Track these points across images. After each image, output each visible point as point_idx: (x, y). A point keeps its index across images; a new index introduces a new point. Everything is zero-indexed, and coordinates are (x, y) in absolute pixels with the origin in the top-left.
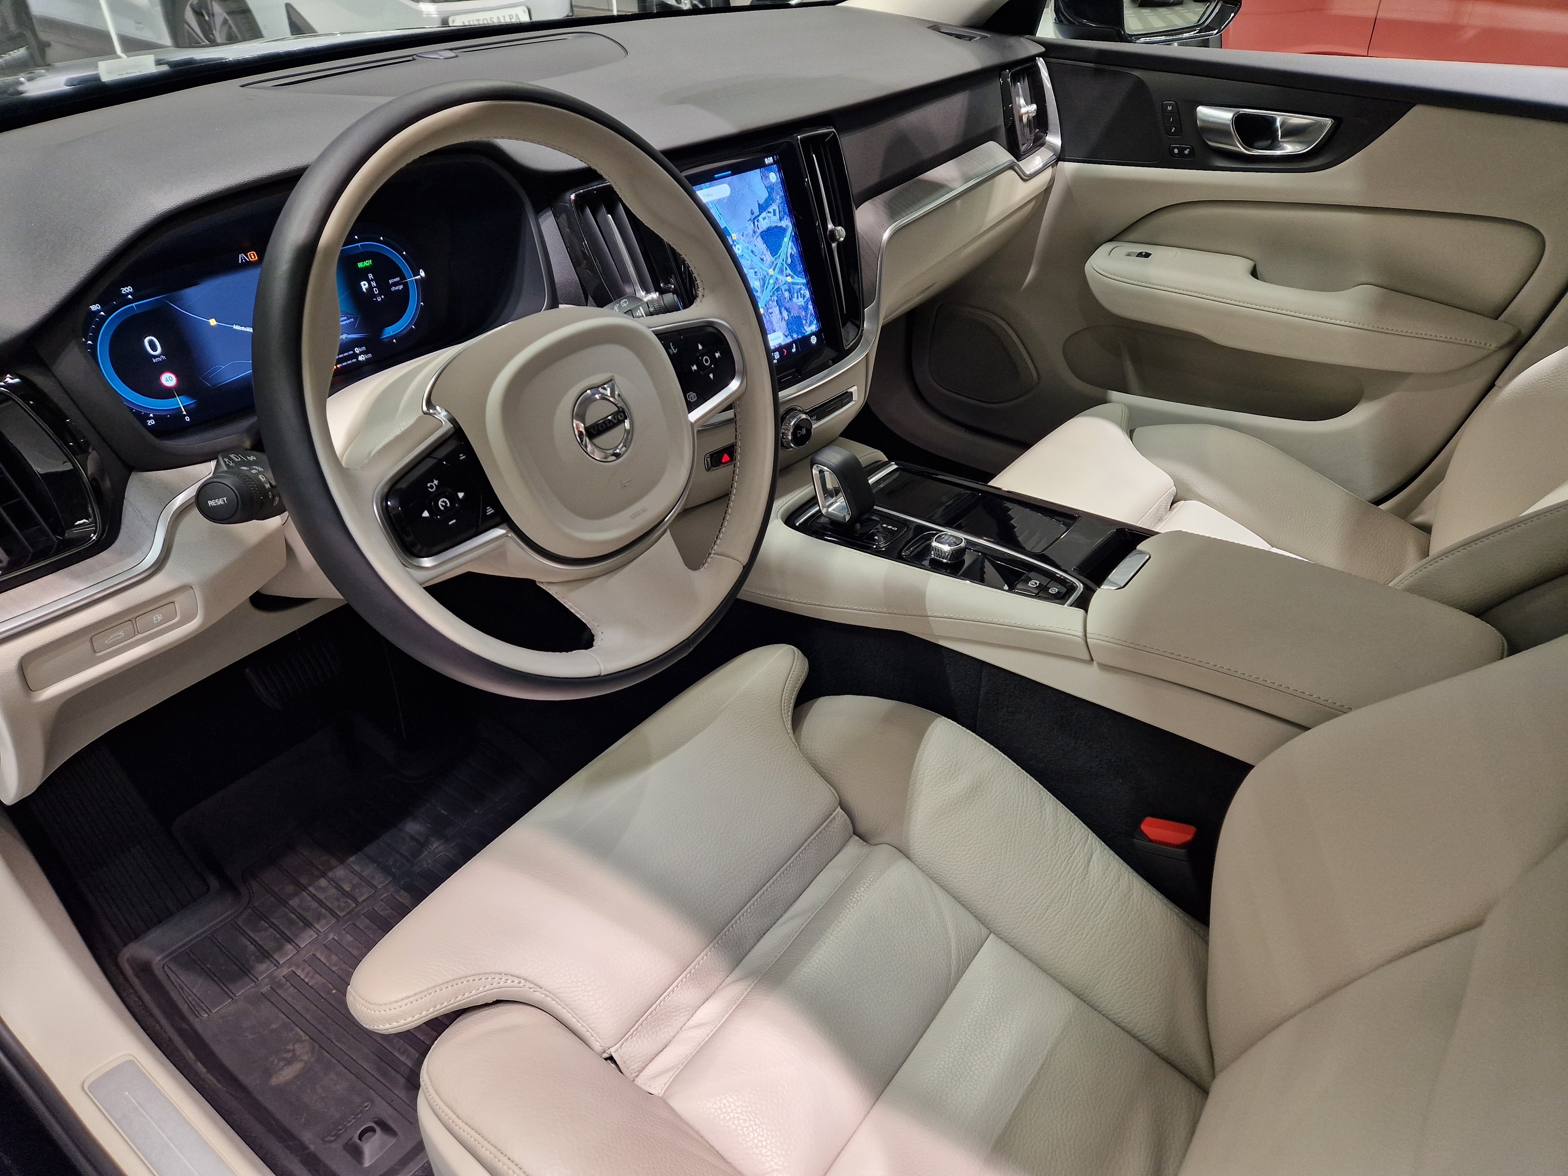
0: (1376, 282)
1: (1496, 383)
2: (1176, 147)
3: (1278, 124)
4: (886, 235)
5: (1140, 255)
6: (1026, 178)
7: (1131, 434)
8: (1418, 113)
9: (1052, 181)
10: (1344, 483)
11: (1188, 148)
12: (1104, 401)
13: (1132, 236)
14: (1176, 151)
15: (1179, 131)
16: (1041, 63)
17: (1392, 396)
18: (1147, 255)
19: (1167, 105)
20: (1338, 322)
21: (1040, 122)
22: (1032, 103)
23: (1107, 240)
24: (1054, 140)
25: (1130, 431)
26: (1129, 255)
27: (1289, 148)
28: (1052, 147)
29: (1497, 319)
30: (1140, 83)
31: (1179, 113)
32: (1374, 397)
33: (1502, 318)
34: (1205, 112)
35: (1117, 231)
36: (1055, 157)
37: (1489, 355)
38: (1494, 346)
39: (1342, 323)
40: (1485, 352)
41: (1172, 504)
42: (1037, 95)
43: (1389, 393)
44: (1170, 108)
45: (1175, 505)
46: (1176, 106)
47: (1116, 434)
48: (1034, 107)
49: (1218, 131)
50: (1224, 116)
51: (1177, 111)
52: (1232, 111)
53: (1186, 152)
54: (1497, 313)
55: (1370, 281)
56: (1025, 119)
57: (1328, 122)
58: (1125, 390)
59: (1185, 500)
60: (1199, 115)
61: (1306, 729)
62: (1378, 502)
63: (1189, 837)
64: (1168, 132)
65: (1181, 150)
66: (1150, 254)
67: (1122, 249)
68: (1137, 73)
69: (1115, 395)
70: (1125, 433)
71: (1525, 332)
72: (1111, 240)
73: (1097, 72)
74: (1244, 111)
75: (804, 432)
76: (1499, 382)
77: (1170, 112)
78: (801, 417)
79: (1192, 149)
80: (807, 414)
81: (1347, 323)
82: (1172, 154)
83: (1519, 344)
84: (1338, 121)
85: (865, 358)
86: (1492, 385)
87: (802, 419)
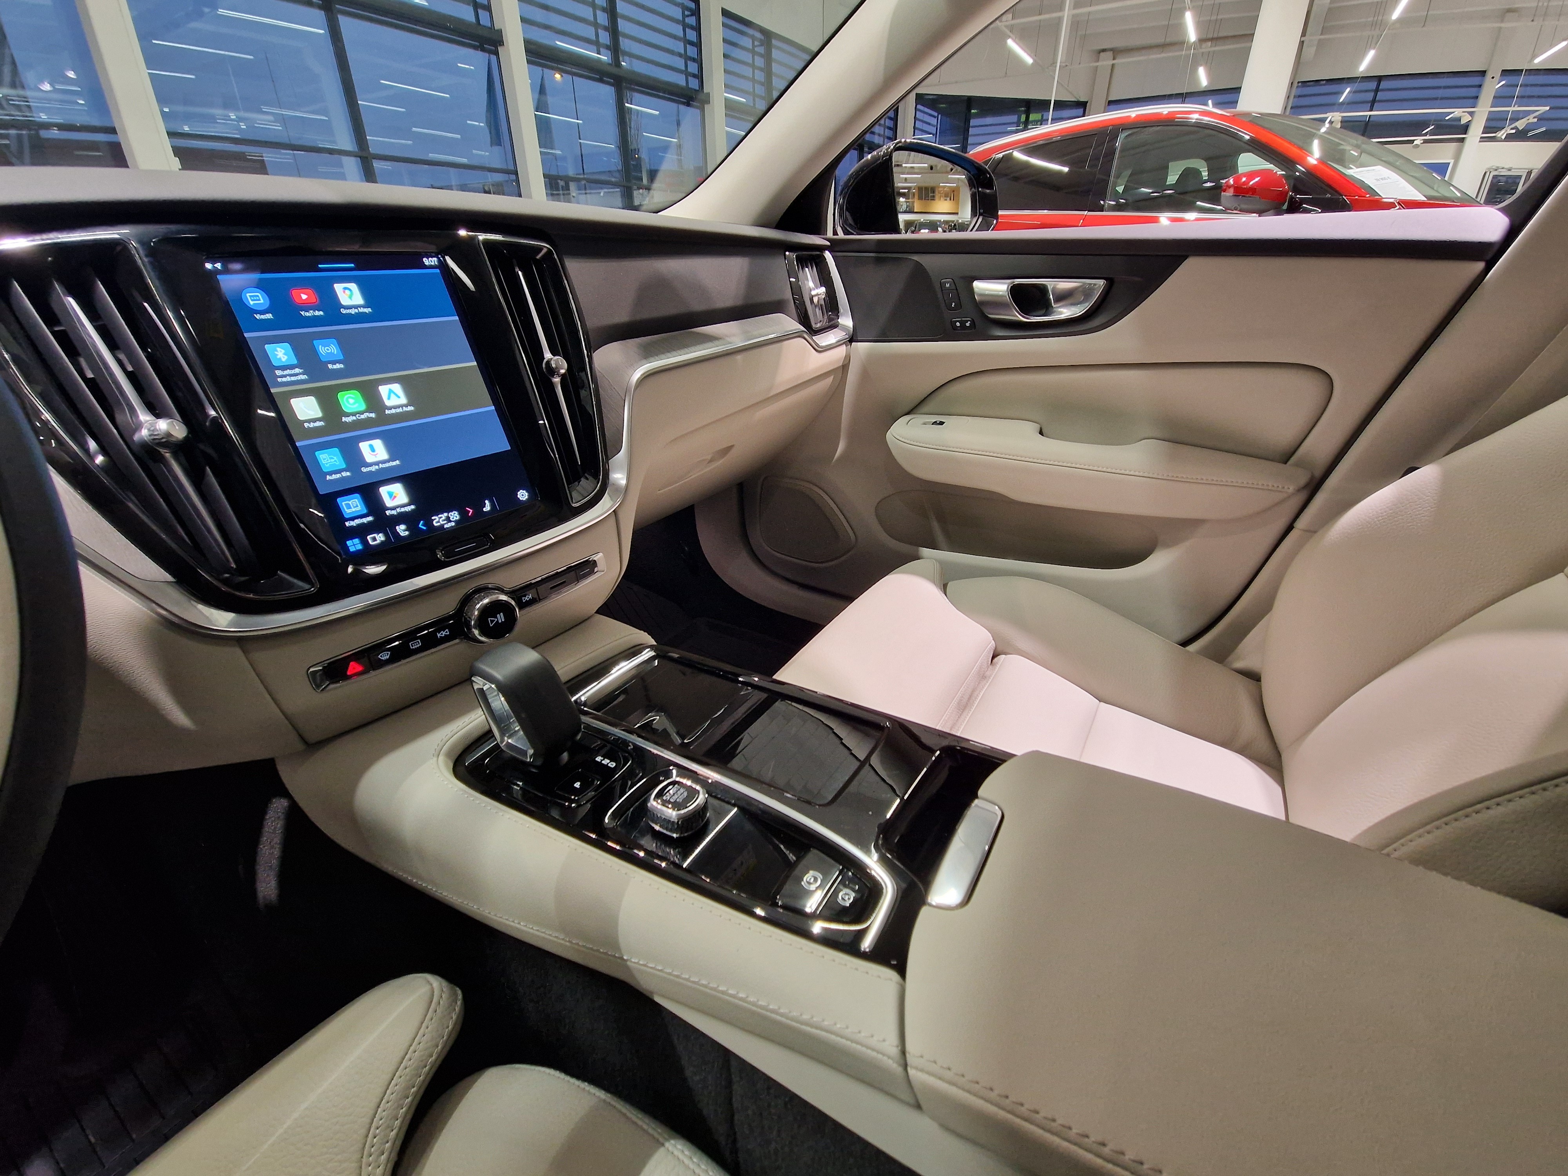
0: (1159, 436)
1: (1295, 525)
2: (958, 321)
3: (1050, 290)
4: (637, 375)
5: (935, 423)
6: (819, 350)
7: (944, 588)
8: (1192, 266)
9: (848, 358)
10: (1152, 626)
11: (969, 321)
12: (917, 557)
13: (925, 408)
14: (958, 324)
15: (959, 306)
16: (828, 255)
17: (1188, 543)
18: (942, 423)
19: (945, 283)
20: (1131, 473)
21: (831, 305)
22: (821, 286)
23: (903, 414)
24: (847, 321)
25: (944, 585)
26: (925, 424)
27: (1064, 312)
28: (844, 328)
29: (1286, 463)
30: (918, 265)
31: (957, 289)
32: (1167, 545)
33: (1290, 462)
34: (981, 286)
35: (913, 405)
36: (848, 337)
37: (1289, 497)
38: (1292, 489)
39: (1137, 473)
40: (1285, 495)
41: (993, 658)
42: (825, 279)
43: (1186, 541)
44: (948, 285)
45: (996, 659)
46: (954, 283)
47: (932, 590)
48: (823, 289)
49: (995, 302)
50: (999, 288)
51: (954, 288)
52: (1005, 283)
53: (968, 324)
54: (1286, 457)
55: (1153, 435)
56: (815, 300)
57: (1101, 283)
58: (934, 547)
59: (1005, 654)
60: (976, 290)
62: (1185, 643)
64: (949, 308)
65: (963, 323)
66: (944, 423)
67: (917, 420)
68: (916, 257)
69: (925, 551)
70: (940, 590)
71: (1318, 473)
72: (908, 413)
73: (879, 261)
74: (1018, 281)
75: (501, 618)
76: (1301, 524)
77: (948, 289)
78: (486, 601)
79: (973, 322)
80: (512, 593)
81: (1141, 474)
82: (955, 328)
83: (1314, 487)
84: (1110, 282)
85: (613, 518)
86: (1290, 528)
87: (488, 604)
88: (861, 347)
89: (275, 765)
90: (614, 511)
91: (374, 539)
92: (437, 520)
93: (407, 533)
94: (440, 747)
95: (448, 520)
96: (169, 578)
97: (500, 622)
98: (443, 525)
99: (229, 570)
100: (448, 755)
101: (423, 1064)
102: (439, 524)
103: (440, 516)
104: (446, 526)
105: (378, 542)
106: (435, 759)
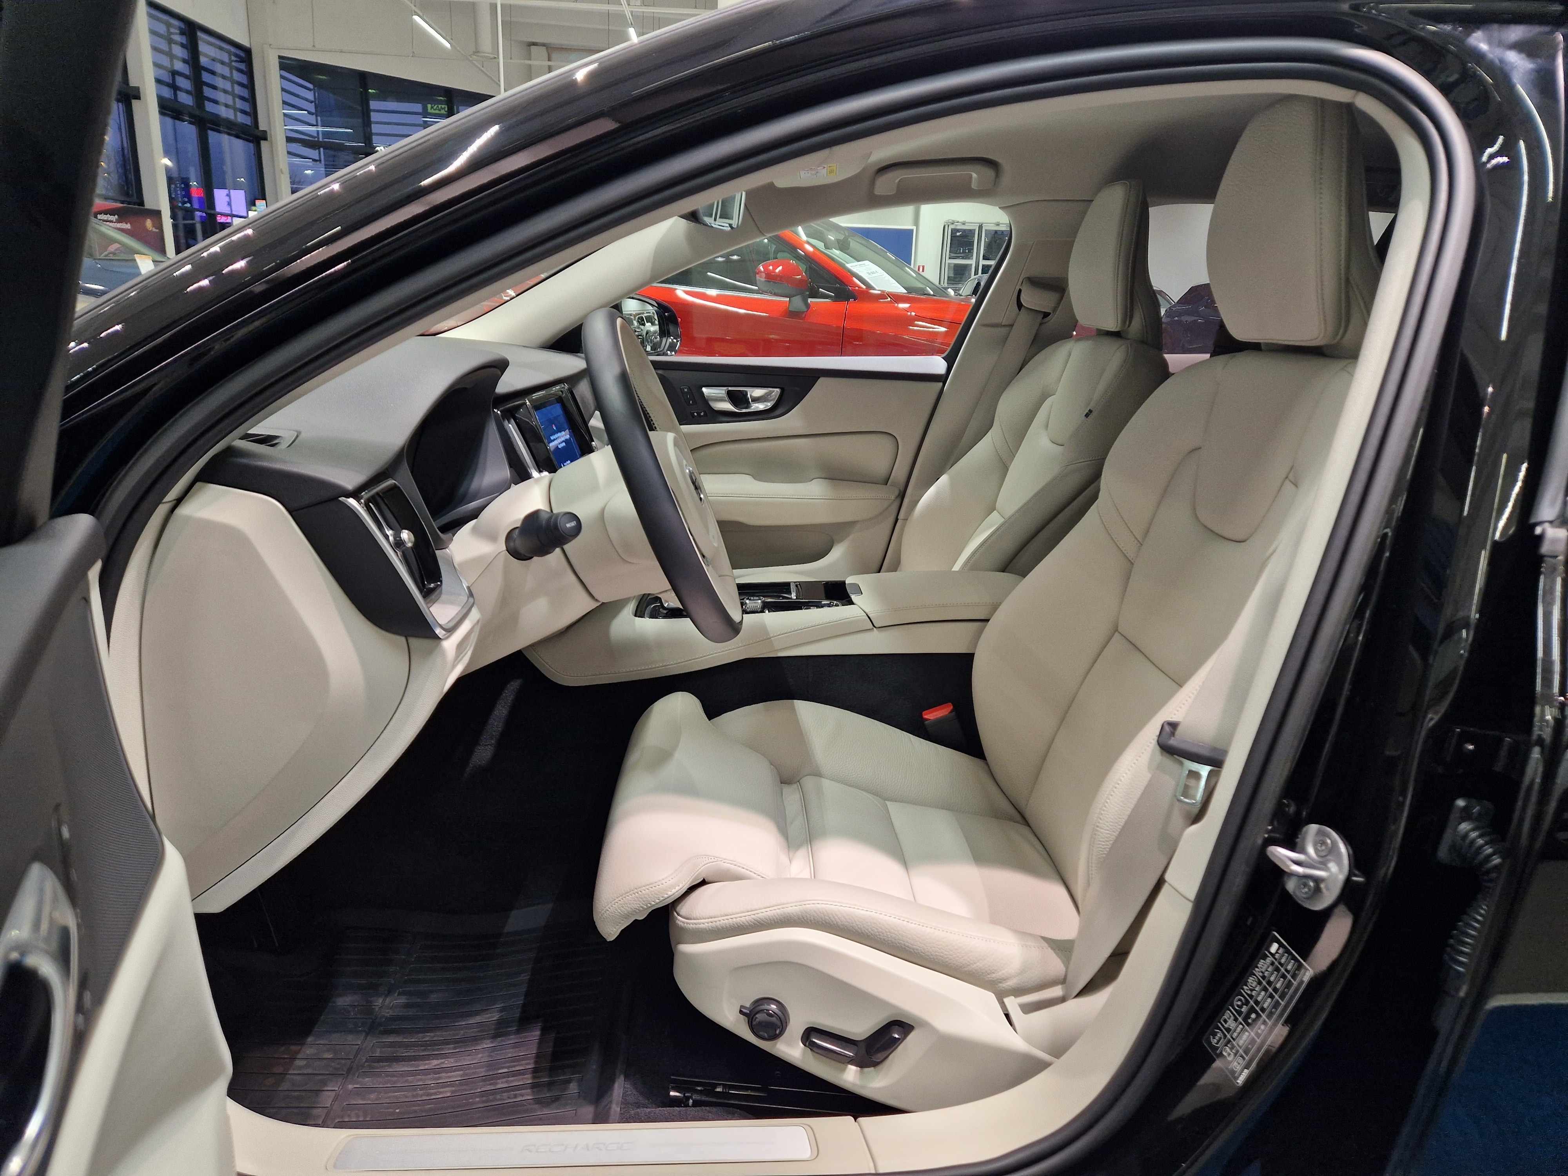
0: (823, 477)
2: (695, 412)
3: (749, 396)
8: (822, 381)
11: (702, 412)
14: (695, 414)
15: (695, 402)
17: (851, 537)
19: (683, 388)
20: (816, 497)
27: (761, 406)
29: (887, 484)
31: (692, 393)
32: (842, 538)
33: (889, 483)
34: (707, 391)
37: (892, 503)
38: (893, 498)
39: (819, 497)
40: (891, 501)
43: (849, 536)
44: (686, 390)
46: (689, 388)
49: (717, 401)
50: (719, 392)
51: (690, 392)
52: (722, 390)
53: (702, 414)
54: (886, 482)
55: (817, 476)
57: (778, 390)
60: (704, 393)
61: (988, 620)
63: (952, 707)
64: (689, 404)
65: (699, 414)
68: (661, 372)
71: (902, 489)
74: (730, 389)
76: (901, 517)
77: (686, 392)
79: (705, 412)
81: (821, 497)
82: (693, 416)
83: (902, 496)
84: (783, 390)
86: (897, 520)
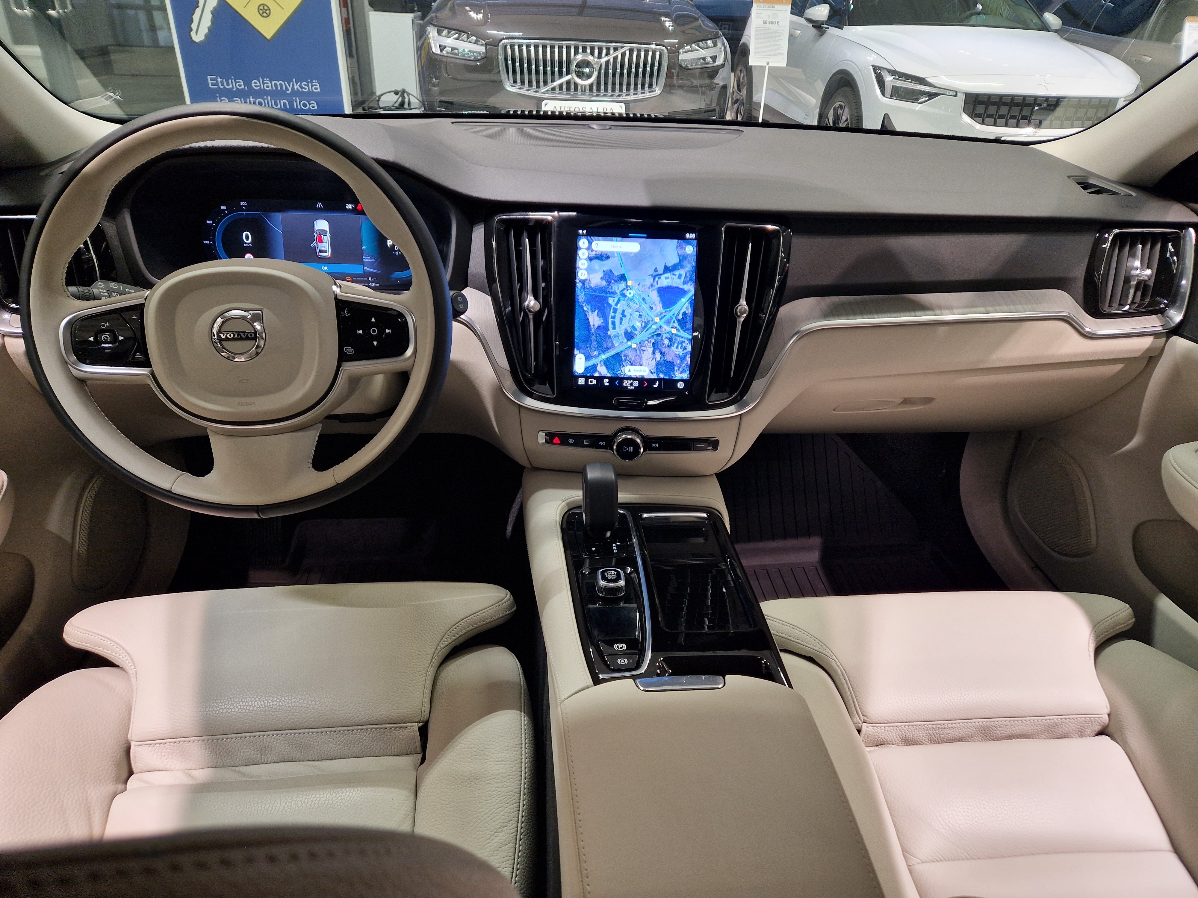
4: (805, 329)
6: (1090, 336)
16: (1190, 233)
21: (1159, 289)
22: (1153, 268)
24: (1174, 312)
28: (1166, 318)
36: (1167, 329)
48: (1156, 273)
56: (1133, 281)
75: (631, 449)
78: (629, 437)
80: (645, 439)
85: (738, 420)
87: (629, 438)
88: (1180, 343)
89: (523, 471)
90: (741, 414)
91: (591, 382)
92: (626, 383)
93: (608, 384)
94: (565, 499)
95: (632, 384)
96: (509, 369)
97: (630, 451)
98: (628, 387)
99: (530, 373)
100: (568, 504)
101: (483, 619)
102: (626, 385)
103: (628, 381)
104: (629, 388)
105: (593, 384)
106: (561, 502)
